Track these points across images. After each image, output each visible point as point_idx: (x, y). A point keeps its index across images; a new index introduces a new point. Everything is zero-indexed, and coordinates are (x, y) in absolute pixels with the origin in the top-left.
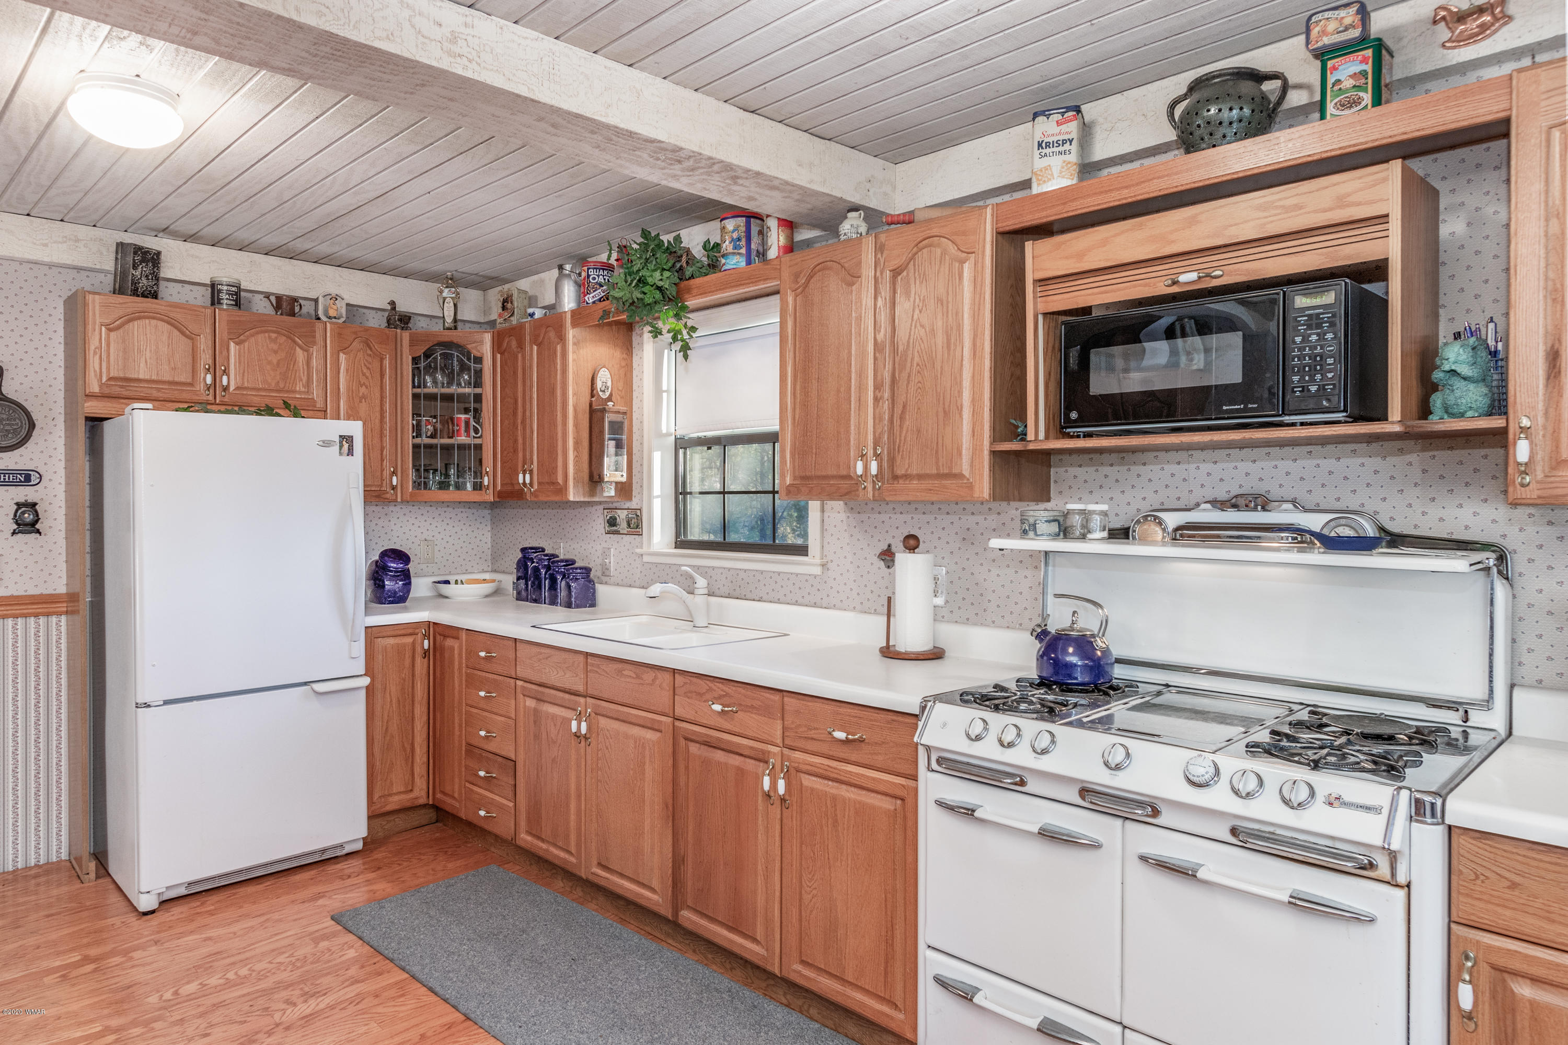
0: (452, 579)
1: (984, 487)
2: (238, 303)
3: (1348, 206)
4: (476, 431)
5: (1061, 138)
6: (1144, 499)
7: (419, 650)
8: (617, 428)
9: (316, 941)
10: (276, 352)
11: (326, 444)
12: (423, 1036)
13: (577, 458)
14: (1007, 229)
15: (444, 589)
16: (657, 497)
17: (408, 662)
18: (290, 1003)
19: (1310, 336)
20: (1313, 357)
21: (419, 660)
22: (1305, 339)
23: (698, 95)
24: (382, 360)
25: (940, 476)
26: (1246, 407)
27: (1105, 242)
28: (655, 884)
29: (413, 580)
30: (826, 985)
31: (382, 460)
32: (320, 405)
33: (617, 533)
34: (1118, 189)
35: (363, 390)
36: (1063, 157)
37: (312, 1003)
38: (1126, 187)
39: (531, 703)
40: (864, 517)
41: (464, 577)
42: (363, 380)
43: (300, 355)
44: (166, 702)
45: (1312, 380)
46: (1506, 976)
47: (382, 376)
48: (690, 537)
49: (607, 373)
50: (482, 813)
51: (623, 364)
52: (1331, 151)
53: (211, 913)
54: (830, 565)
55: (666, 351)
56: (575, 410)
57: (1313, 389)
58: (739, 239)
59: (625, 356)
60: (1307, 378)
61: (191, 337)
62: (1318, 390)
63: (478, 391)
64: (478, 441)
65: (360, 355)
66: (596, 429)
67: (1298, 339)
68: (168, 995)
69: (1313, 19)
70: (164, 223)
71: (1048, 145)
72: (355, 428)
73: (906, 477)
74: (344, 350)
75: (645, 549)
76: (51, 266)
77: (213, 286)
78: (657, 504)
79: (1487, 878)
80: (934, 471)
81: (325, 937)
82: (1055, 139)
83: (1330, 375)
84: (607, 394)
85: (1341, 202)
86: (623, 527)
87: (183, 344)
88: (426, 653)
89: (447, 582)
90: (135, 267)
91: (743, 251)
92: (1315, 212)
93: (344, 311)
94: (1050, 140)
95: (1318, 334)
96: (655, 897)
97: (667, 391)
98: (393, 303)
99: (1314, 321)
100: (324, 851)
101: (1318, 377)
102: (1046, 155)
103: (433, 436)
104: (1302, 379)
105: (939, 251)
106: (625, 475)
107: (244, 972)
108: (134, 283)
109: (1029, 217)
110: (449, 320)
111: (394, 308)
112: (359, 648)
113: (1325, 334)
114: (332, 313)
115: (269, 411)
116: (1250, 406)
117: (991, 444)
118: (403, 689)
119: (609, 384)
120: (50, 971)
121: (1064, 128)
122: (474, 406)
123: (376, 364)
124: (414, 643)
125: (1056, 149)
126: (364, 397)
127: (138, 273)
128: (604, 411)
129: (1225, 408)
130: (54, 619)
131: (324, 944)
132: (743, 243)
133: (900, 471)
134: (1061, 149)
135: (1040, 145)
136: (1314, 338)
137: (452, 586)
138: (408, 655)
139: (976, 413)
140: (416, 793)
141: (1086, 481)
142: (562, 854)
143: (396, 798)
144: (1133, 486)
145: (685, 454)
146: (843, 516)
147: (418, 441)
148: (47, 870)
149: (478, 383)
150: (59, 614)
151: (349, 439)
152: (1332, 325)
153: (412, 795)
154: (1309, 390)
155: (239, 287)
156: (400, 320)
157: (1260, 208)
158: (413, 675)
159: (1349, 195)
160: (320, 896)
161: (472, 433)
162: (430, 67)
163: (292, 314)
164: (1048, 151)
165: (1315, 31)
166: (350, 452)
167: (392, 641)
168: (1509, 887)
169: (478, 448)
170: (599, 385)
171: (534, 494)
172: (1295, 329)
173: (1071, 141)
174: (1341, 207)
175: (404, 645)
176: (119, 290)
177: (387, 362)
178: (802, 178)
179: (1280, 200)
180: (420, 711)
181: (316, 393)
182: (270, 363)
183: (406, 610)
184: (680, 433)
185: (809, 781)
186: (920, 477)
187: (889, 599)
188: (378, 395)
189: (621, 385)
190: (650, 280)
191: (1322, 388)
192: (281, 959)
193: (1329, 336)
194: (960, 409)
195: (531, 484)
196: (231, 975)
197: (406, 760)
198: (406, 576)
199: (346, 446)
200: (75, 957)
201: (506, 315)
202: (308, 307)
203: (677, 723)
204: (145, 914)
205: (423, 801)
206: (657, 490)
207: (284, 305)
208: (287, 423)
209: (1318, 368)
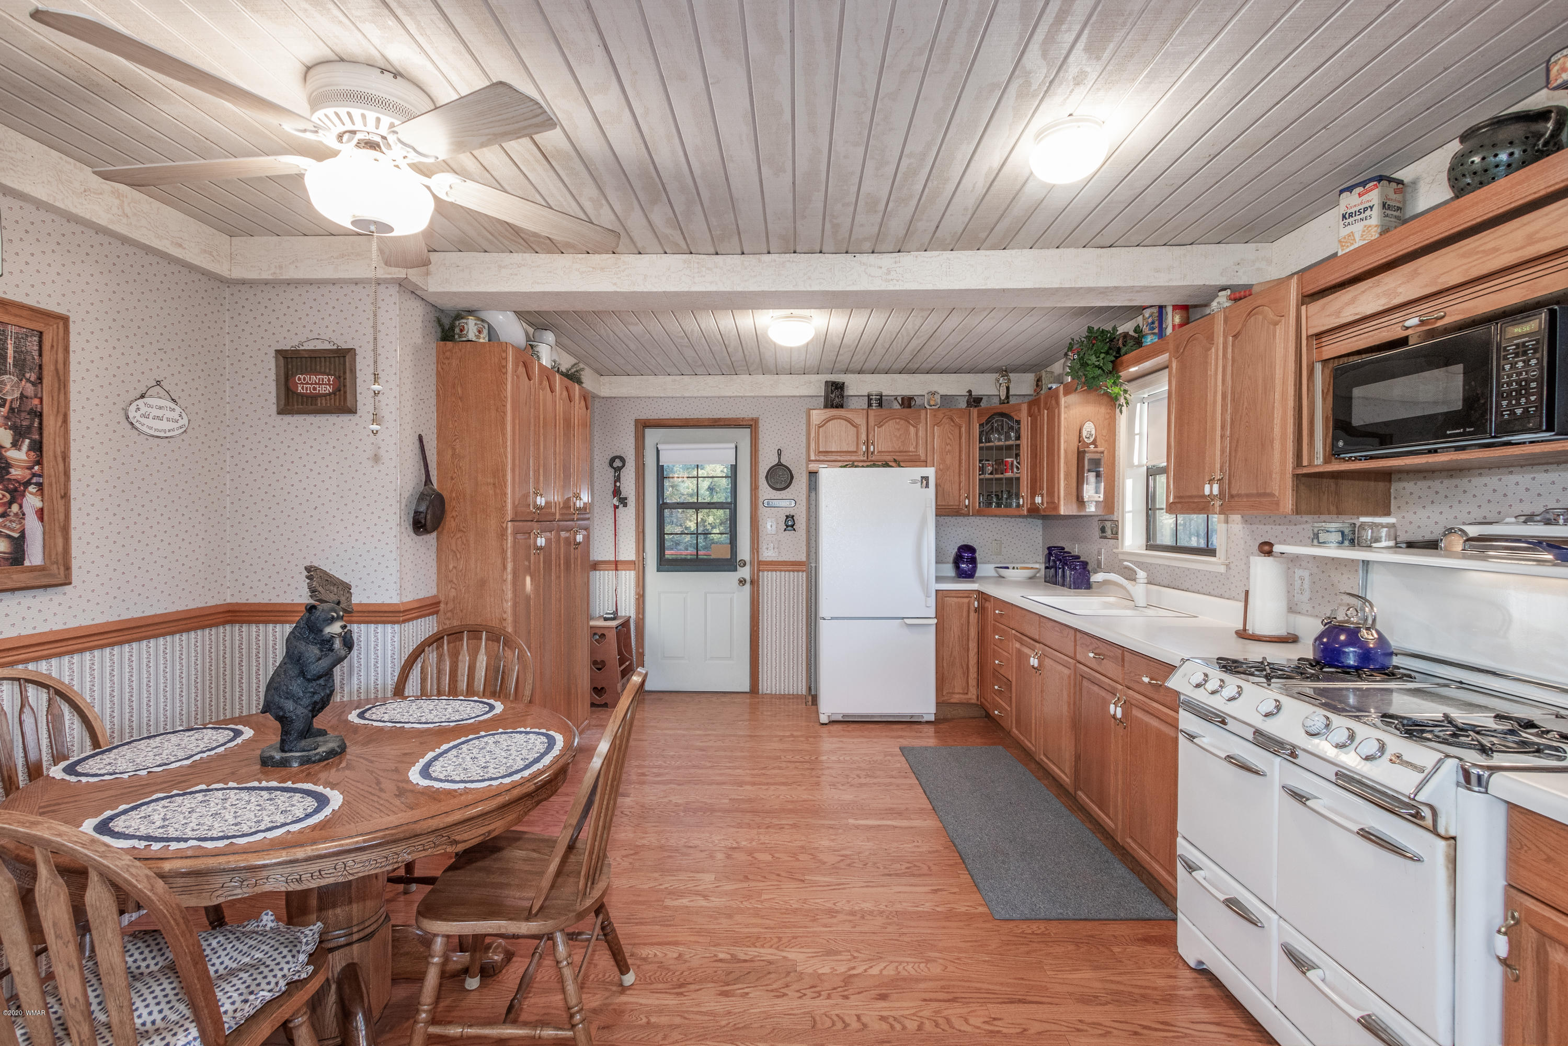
0: (1010, 566)
1: (1288, 503)
2: (880, 405)
3: (1537, 242)
4: (1018, 468)
5: (1362, 207)
6: (1469, 513)
7: (972, 609)
8: (1096, 463)
9: (885, 756)
10: (899, 430)
11: (914, 482)
12: (907, 809)
13: (1067, 486)
14: (1309, 292)
15: (1004, 572)
16: (1129, 512)
17: (965, 614)
18: (859, 776)
19: (1516, 363)
20: (1519, 383)
21: (972, 614)
22: (1513, 366)
23: (1060, 250)
24: (960, 428)
25: (1259, 495)
26: (1465, 430)
27: (1353, 300)
28: (1067, 771)
29: (979, 566)
30: (1141, 854)
31: (960, 490)
32: (923, 458)
33: (1105, 538)
34: (1384, 249)
35: (948, 447)
36: (1365, 222)
37: (868, 779)
38: (1390, 246)
39: (1018, 645)
40: (1254, 527)
41: (1019, 566)
42: (948, 441)
43: (912, 430)
44: (832, 618)
45: (1518, 404)
46: (1546, 940)
47: (960, 438)
48: (1159, 542)
49: (1092, 425)
50: (996, 712)
51: (1107, 416)
52: (1554, 185)
53: (849, 731)
54: (1232, 566)
55: (1139, 405)
56: (1066, 451)
57: (1519, 411)
58: (1153, 323)
59: (1109, 411)
60: (1514, 402)
61: (856, 426)
62: (1523, 412)
63: (1018, 442)
64: (1017, 475)
65: (947, 426)
66: (1080, 465)
67: (1507, 367)
68: (813, 758)
69: (1553, 60)
70: (845, 367)
71: (1351, 215)
72: (930, 472)
73: (1239, 495)
74: (938, 424)
75: (1120, 550)
76: (800, 397)
77: (869, 396)
78: (1129, 517)
79: (1530, 849)
80: (1255, 492)
81: (892, 755)
82: (1357, 209)
83: (1533, 398)
84: (1092, 440)
85: (1531, 240)
86: (1109, 532)
87: (852, 430)
88: (976, 610)
89: (1007, 568)
90: (832, 393)
91: (1156, 331)
92: (1510, 251)
93: (939, 401)
94: (1353, 210)
95: (1524, 361)
96: (1067, 780)
97: (1140, 434)
98: (970, 392)
99: (1522, 350)
100: (912, 717)
101: (1523, 400)
102: (1349, 224)
103: (991, 473)
104: (1510, 403)
105: (1261, 317)
106: (1102, 496)
107: (848, 758)
108: (832, 401)
109: (1323, 281)
110: (1003, 398)
111: (971, 395)
112: (932, 601)
113: (1529, 361)
114: (932, 403)
115: (886, 465)
116: (1468, 430)
117: (1294, 468)
118: (962, 630)
119: (1093, 432)
120: (776, 736)
121: (1365, 198)
122: (1014, 451)
123: (957, 431)
124: (969, 603)
125: (1358, 217)
126: (949, 451)
127: (833, 396)
128: (1084, 452)
129: (1448, 432)
130: (800, 574)
131: (889, 758)
132: (1156, 324)
133: (1234, 492)
134: (1363, 216)
135: (1344, 217)
136: (1520, 364)
137: (1010, 570)
138: (965, 609)
139: (1283, 445)
140: (969, 696)
141: (1420, 497)
142: (1029, 745)
143: (957, 696)
144: (1460, 502)
145: (1155, 480)
146: (1240, 526)
147: (982, 476)
148: (796, 697)
149: (1018, 438)
150: (803, 571)
151: (927, 478)
152: (1536, 351)
153: (966, 697)
154: (1515, 413)
155: (881, 396)
156: (974, 401)
157: (1464, 256)
158: (969, 622)
159: (1537, 232)
160: (901, 737)
161: (1015, 470)
162: (876, 291)
163: (910, 406)
164: (1351, 219)
165: (1554, 71)
166: (927, 486)
167: (955, 599)
168: (1545, 860)
169: (1018, 479)
170: (1084, 434)
171: (1044, 510)
172: (1505, 358)
173: (1371, 208)
174: (1529, 244)
175: (963, 603)
176: (826, 407)
177: (963, 429)
178: (1162, 280)
179: (1481, 245)
180: (973, 646)
181: (921, 453)
182: (896, 436)
183: (974, 582)
184: (1150, 464)
185: (1136, 713)
186: (1248, 495)
187: (1247, 592)
188: (957, 450)
189: (1104, 432)
190: (1089, 362)
191: (1526, 411)
192: (867, 758)
193: (1533, 362)
194: (1272, 442)
195: (1042, 503)
196: (841, 758)
197: (964, 674)
198: (973, 561)
199: (925, 482)
200: (788, 734)
201: (1038, 390)
202: (919, 401)
203: (1078, 665)
204: (823, 724)
205: (974, 701)
206: (1129, 506)
207: (906, 402)
208: (895, 471)
209: (1523, 392)
